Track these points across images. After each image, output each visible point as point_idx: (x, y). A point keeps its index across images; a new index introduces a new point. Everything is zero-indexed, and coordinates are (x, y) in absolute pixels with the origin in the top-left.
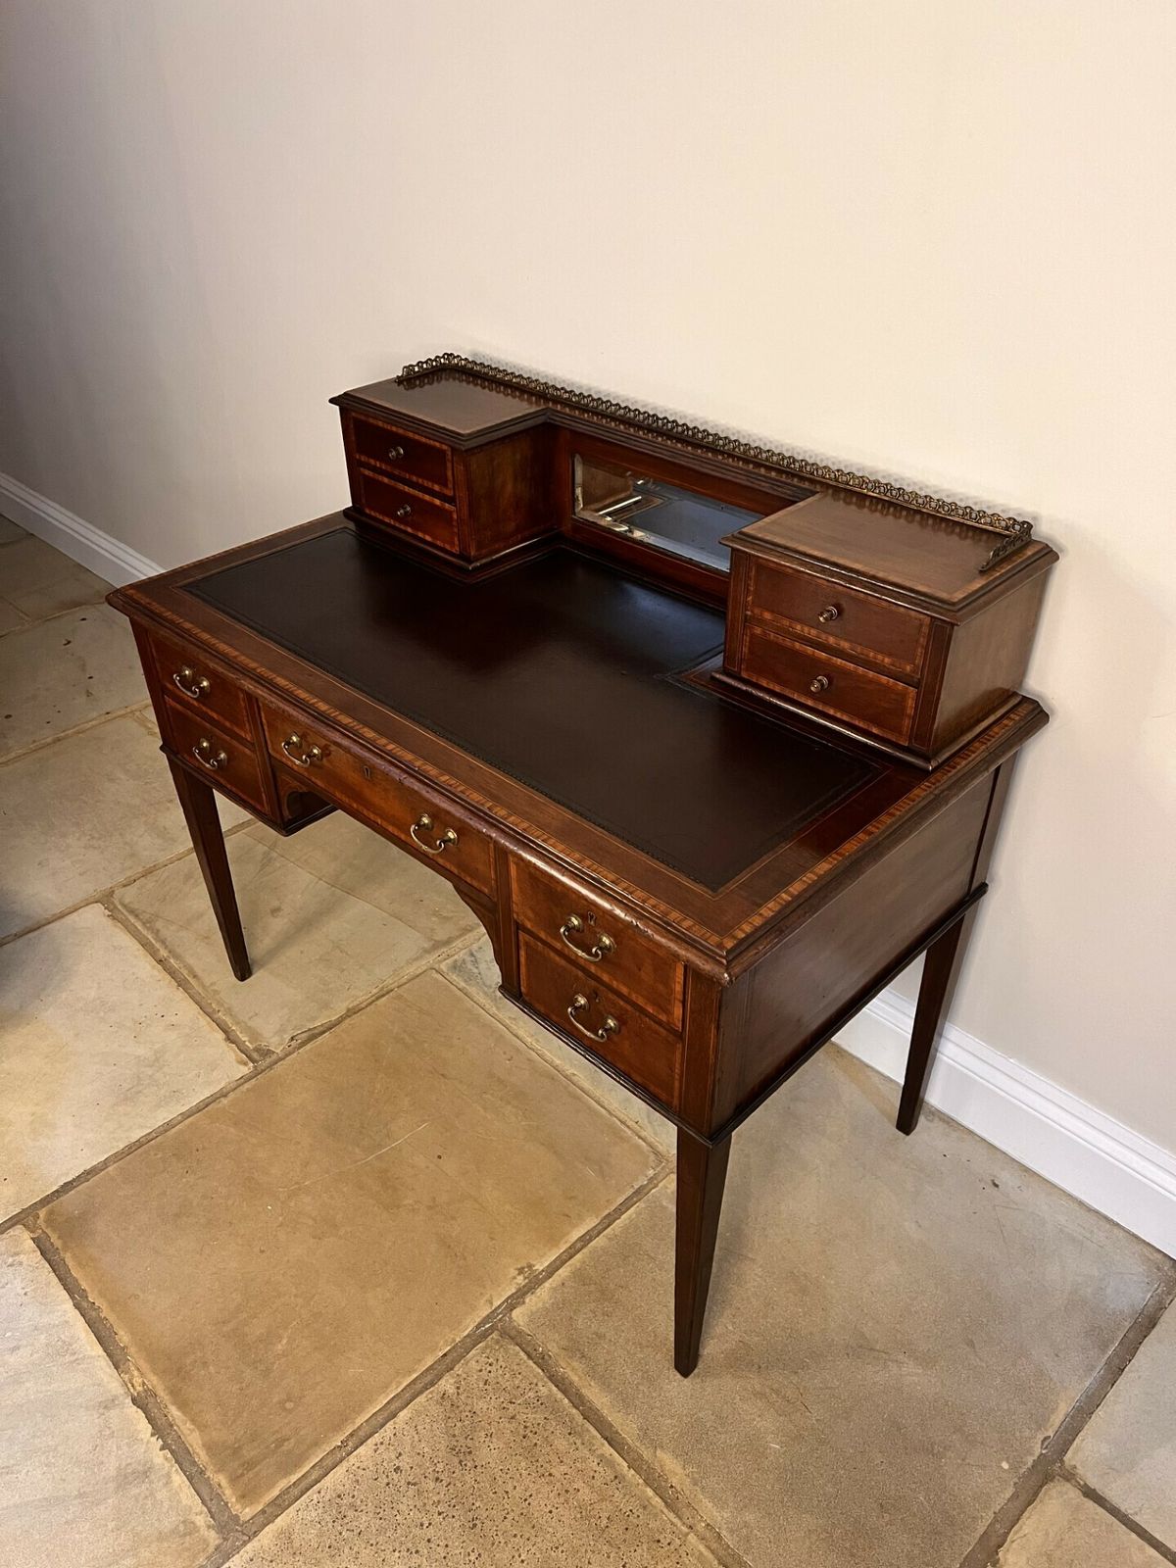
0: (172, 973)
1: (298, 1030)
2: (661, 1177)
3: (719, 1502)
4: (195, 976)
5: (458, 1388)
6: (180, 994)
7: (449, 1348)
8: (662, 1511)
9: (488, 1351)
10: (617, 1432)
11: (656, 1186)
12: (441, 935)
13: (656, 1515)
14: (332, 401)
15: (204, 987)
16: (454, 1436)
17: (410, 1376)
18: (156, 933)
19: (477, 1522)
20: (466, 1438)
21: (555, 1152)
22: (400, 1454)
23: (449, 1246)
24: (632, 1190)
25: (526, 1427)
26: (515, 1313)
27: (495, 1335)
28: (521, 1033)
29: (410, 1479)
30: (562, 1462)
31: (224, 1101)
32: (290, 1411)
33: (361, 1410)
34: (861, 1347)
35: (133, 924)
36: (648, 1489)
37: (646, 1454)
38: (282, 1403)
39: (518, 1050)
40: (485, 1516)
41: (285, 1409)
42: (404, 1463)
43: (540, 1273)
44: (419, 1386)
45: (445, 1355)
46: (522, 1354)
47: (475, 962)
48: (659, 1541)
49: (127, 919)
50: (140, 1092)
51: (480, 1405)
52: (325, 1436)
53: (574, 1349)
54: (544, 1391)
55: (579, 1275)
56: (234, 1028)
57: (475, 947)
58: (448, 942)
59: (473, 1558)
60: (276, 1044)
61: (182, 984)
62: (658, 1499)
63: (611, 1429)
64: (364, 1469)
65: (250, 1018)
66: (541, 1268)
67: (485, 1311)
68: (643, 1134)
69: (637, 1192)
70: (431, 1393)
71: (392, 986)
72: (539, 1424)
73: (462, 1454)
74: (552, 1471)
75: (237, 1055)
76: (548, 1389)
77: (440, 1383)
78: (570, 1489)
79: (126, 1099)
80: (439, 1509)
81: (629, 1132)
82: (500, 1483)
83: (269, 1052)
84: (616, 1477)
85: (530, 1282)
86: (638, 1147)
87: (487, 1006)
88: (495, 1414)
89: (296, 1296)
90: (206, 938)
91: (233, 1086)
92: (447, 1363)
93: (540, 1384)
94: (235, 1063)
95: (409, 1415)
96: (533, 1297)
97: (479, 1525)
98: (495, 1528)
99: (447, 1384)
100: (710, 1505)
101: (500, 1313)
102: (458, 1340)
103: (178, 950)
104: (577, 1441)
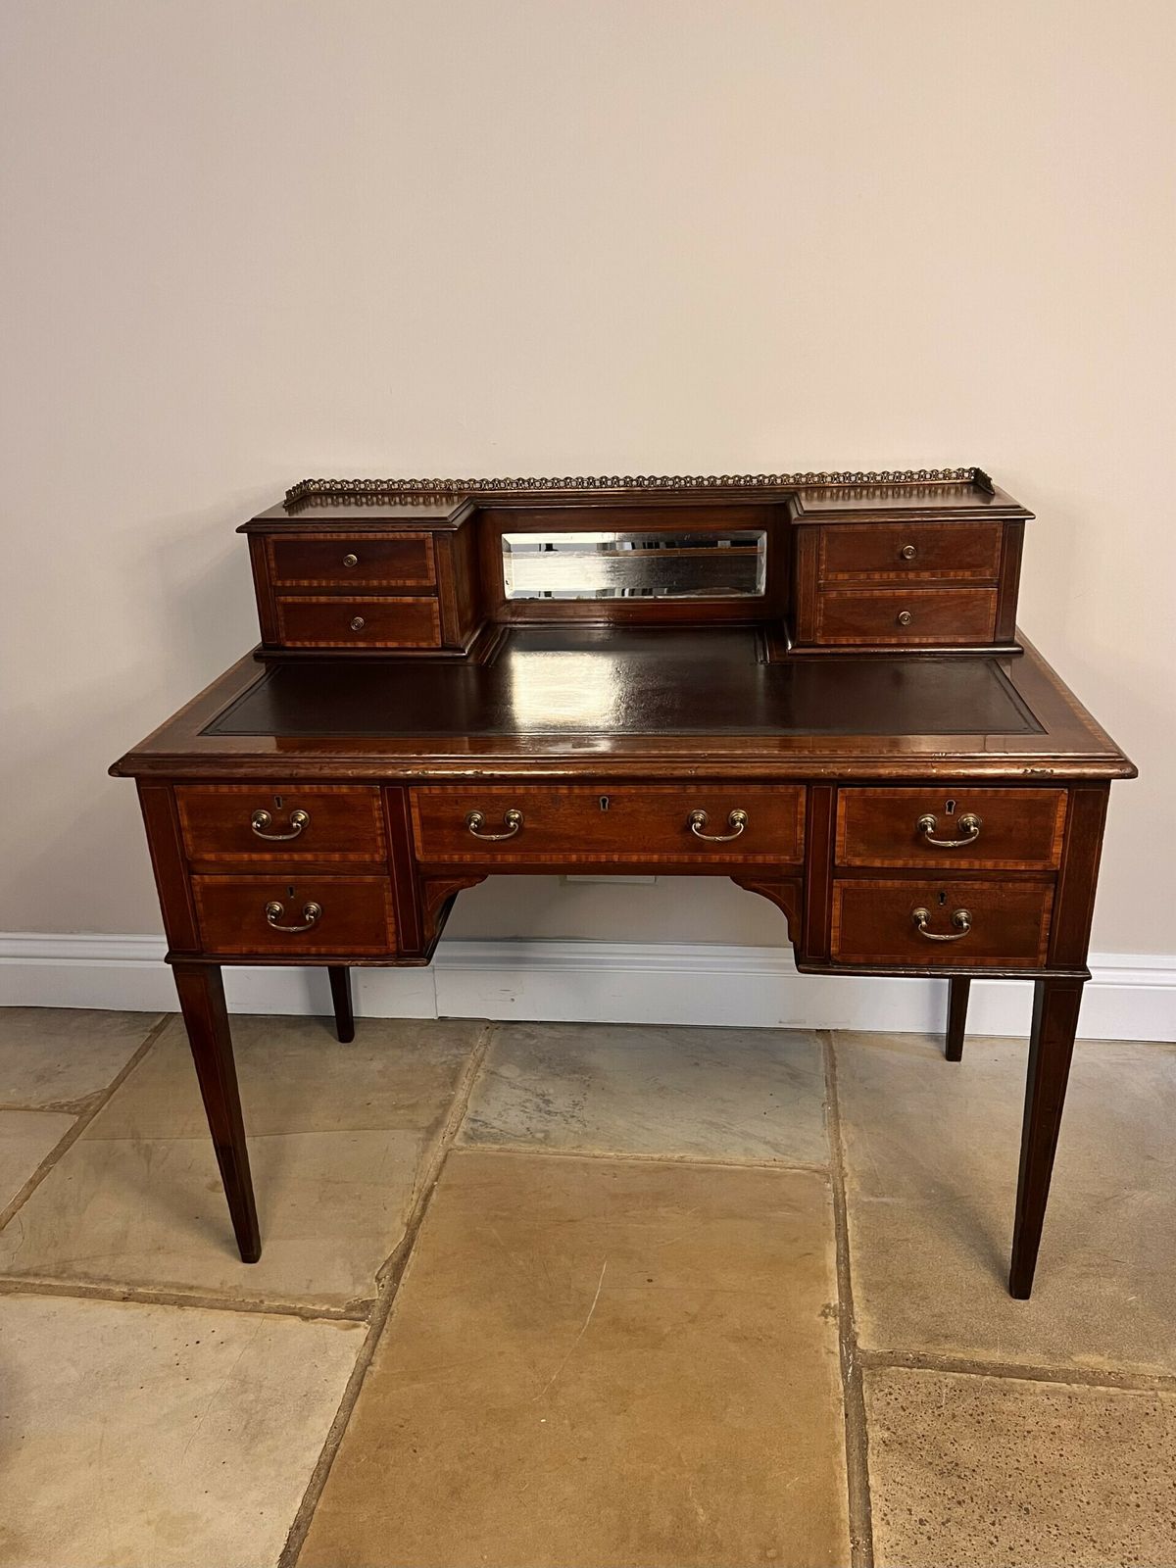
0: (155, 1300)
1: (376, 1267)
2: (839, 1186)
3: (1150, 1358)
4: (191, 1288)
5: (889, 1429)
6: (191, 1314)
7: (843, 1408)
8: (1125, 1394)
9: (876, 1386)
10: (1033, 1369)
11: (844, 1193)
12: (425, 1119)
13: (1124, 1399)
14: (239, 530)
15: (215, 1291)
16: (931, 1463)
17: (840, 1451)
18: (86, 1276)
19: (1025, 1506)
20: (941, 1457)
21: (741, 1218)
22: (910, 1510)
23: (746, 1338)
24: (832, 1207)
25: (971, 1415)
26: (861, 1343)
27: (865, 1372)
28: (597, 1152)
29: (940, 1519)
30: (1024, 1417)
31: (376, 1369)
32: (779, 1556)
33: (832, 1507)
34: (1098, 1203)
35: (40, 1285)
36: (1099, 1388)
37: (1068, 1366)
38: (763, 1557)
39: (614, 1166)
40: (1024, 1497)
41: (773, 1559)
42: (920, 1512)
43: (841, 1306)
44: (856, 1453)
45: (846, 1415)
46: (901, 1369)
47: (486, 1124)
48: (1147, 1414)
49: (26, 1284)
50: (262, 1422)
51: (920, 1428)
52: (833, 1549)
53: (933, 1338)
54: (951, 1382)
55: (868, 1287)
56: (301, 1306)
57: (469, 1113)
58: (439, 1123)
59: (1055, 1532)
60: (369, 1290)
61: (182, 1303)
62: (1111, 1389)
63: (1026, 1370)
64: (897, 1544)
65: (308, 1288)
66: (837, 1302)
67: (837, 1362)
68: (790, 1164)
69: (836, 1206)
70: (873, 1449)
71: (428, 1183)
72: (977, 1406)
73: (951, 1470)
74: (1027, 1428)
75: (336, 1325)
76: (951, 1378)
77: (870, 1437)
78: (1052, 1430)
79: (253, 1438)
80: (989, 1521)
81: (778, 1169)
82: (1005, 1467)
83: (366, 1306)
84: (1069, 1397)
85: (841, 1317)
86: (796, 1174)
87: (542, 1150)
88: (938, 1425)
89: (663, 1469)
90: (159, 1249)
91: (366, 1351)
92: (857, 1419)
93: (942, 1379)
94: (343, 1332)
95: (880, 1478)
96: (858, 1325)
97: (1029, 1506)
98: (1042, 1499)
99: (875, 1434)
100: (1145, 1364)
101: (849, 1355)
102: (842, 1397)
103: (136, 1277)
104: (1015, 1396)
